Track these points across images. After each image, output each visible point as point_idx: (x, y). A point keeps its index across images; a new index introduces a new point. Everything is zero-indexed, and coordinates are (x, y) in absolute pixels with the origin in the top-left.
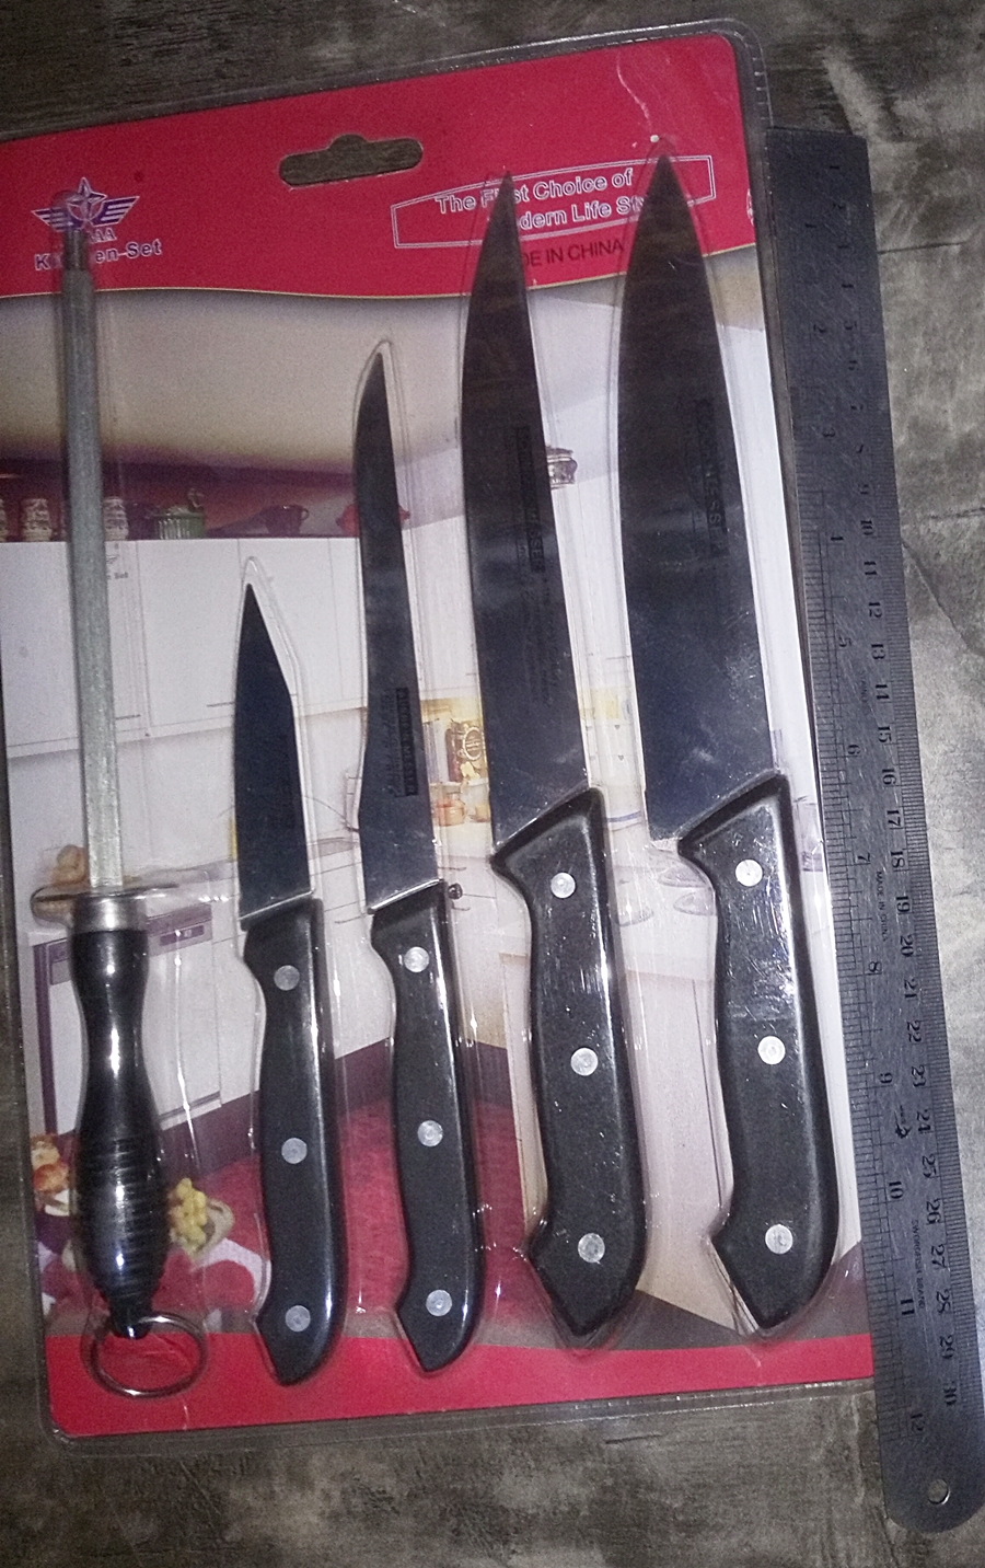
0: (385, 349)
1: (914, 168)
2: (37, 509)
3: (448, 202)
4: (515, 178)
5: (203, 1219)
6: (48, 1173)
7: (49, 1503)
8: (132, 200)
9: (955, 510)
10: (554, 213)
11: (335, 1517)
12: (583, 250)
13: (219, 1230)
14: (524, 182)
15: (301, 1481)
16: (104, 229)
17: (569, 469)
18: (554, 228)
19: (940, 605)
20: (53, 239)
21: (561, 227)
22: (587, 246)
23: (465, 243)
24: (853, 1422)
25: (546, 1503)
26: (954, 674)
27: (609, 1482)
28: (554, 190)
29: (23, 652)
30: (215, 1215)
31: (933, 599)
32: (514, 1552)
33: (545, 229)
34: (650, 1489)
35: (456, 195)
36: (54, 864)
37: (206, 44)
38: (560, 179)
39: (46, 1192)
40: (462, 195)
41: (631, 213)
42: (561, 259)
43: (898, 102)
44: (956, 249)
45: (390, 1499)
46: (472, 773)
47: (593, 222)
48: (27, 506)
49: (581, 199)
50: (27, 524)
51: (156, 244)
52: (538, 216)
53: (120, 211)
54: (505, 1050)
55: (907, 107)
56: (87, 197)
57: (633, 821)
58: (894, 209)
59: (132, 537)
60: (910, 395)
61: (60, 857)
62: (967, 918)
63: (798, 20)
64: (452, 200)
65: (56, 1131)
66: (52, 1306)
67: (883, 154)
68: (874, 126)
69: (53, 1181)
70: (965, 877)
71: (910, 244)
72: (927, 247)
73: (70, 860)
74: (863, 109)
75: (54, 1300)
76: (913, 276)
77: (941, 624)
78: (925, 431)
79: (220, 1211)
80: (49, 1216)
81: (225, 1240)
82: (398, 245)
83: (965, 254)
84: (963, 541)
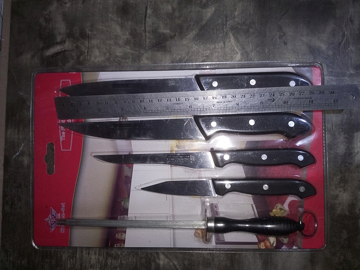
0: (93, 155)
1: (72, 39)
2: (118, 236)
3: (63, 138)
5: (279, 210)
6: (266, 245)
7: (338, 254)
8: (52, 209)
9: (144, 38)
11: (345, 190)
13: (281, 207)
14: (61, 121)
15: (337, 197)
16: (57, 216)
19: (164, 43)
20: (58, 228)
23: (72, 135)
24: (331, 78)
25: (344, 144)
26: (179, 41)
27: (341, 130)
29: (150, 241)
30: (278, 207)
31: (163, 44)
32: (354, 152)
34: (342, 121)
35: (61, 136)
36: (198, 238)
39: (270, 246)
40: (62, 134)
43: (57, 41)
44: (90, 32)
45: (342, 177)
48: (117, 239)
50: (121, 239)
51: (62, 204)
53: (54, 212)
54: (247, 141)
55: (59, 39)
56: (49, 219)
58: (79, 44)
59: (127, 214)
60: (119, 45)
61: (196, 237)
62: (230, 44)
63: (36, 60)
64: (62, 137)
65: (257, 242)
66: (295, 246)
67: (68, 45)
68: (62, 47)
69: (268, 244)
70: (221, 44)
71: (88, 42)
72: (89, 38)
73: (197, 235)
74: (58, 48)
75: (294, 246)
76: (94, 42)
77: (168, 43)
78: (127, 42)
79: (277, 206)
80: (276, 245)
81: (284, 206)
82: (70, 150)
83: (91, 31)
84: (151, 37)
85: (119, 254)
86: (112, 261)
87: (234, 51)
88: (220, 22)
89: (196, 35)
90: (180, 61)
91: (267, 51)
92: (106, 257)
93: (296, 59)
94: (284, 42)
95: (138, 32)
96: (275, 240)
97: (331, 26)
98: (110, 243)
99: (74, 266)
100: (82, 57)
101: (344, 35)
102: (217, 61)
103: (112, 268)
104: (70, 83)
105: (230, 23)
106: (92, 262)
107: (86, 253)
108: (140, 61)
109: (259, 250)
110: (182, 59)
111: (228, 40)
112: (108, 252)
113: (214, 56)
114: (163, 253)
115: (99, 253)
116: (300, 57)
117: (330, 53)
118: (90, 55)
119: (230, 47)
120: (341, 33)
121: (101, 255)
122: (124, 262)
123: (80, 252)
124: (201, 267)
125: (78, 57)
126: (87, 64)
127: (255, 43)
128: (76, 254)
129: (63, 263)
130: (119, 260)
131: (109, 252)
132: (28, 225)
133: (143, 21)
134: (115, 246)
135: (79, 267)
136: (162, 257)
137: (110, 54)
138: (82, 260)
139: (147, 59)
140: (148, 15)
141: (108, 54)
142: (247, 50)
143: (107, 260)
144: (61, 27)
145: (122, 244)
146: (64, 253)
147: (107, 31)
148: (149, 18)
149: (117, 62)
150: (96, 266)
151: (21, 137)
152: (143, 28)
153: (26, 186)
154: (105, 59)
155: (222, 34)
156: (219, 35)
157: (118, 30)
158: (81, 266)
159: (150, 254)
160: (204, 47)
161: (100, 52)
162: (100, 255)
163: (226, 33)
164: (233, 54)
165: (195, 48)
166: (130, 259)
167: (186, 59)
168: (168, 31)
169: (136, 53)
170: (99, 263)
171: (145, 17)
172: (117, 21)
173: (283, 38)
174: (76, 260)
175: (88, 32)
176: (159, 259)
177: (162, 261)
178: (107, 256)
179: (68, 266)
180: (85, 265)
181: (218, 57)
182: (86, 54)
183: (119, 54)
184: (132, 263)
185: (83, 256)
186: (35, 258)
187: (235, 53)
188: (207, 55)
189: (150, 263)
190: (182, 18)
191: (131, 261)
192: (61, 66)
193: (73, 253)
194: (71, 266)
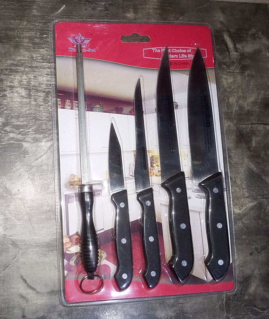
0: (141, 78)
1: (240, 58)
2: (68, 102)
3: (155, 50)
4: (168, 47)
6: (67, 244)
8: (90, 39)
9: (246, 123)
10: (175, 55)
12: (181, 64)
14: (170, 48)
16: (83, 45)
17: (177, 106)
18: (175, 58)
19: (243, 141)
21: (177, 58)
24: (224, 300)
25: (166, 317)
26: (246, 155)
27: (178, 312)
28: (176, 51)
33: (174, 58)
34: (186, 313)
36: (69, 178)
38: (177, 49)
39: (66, 248)
40: (158, 49)
41: (191, 58)
42: (177, 64)
43: (237, 45)
44: (247, 74)
46: (155, 166)
47: (183, 58)
48: (66, 101)
49: (181, 53)
50: (66, 105)
52: (172, 55)
53: (87, 41)
54: (162, 223)
55: (239, 46)
56: (80, 37)
57: (188, 179)
58: (236, 65)
59: (88, 110)
60: (239, 100)
61: (70, 176)
62: (247, 202)
63: (219, 26)
65: (69, 235)
68: (232, 49)
69: (68, 246)
70: (247, 194)
71: (238, 72)
72: (241, 73)
73: (72, 177)
74: (230, 45)
75: (67, 272)
76: (239, 78)
77: (244, 145)
78: (241, 108)
79: (104, 253)
80: (67, 253)
81: (105, 260)
82: (144, 57)
83: (248, 75)
84: (248, 130)
85: (49, 103)
86: (42, 96)
87: (242, 207)
88: (266, 192)
89: (253, 170)
91: (244, 237)
92: (45, 91)
93: (239, 265)
94: (252, 253)
95: (251, 117)
96: (72, 253)
98: (61, 94)
99: (35, 60)
100: (225, 67)
101: (263, 309)
102: (232, 191)
103: (36, 97)
104: (205, 57)
105: (265, 201)
106: (39, 77)
107: (48, 72)
108: (226, 119)
109: (62, 238)
110: (231, 158)
111: (251, 201)
112: (50, 93)
113: (236, 189)
114: (52, 145)
115: (48, 84)
116: (241, 269)
117: (246, 297)
118: (228, 74)
119: (245, 203)
120: (265, 307)
121: (47, 86)
125: (225, 64)
126: (220, 72)
127: (249, 225)
128: (46, 62)
129: (37, 50)
130: (43, 103)
132: (71, 17)
133: (260, 122)
135: (34, 65)
136: (49, 144)
137: (230, 92)
138: (41, 68)
139: (229, 126)
140: (265, 126)
141: (229, 90)
142: (243, 219)
143: (43, 92)
144: (249, 48)
145: (61, 106)
146: (47, 51)
147: (249, 90)
148: (264, 127)
149: (223, 99)
150: (36, 82)
151: (151, 11)
152: (254, 122)
153: (107, 15)
154: (225, 87)
155: (255, 195)
156: (255, 191)
157: (251, 99)
158: (35, 67)
159: (51, 133)
161: (231, 83)
163: (256, 199)
164: (239, 205)
165: (242, 170)
166: (45, 114)
167: (232, 162)
168: (254, 145)
169: (233, 116)
170: (39, 84)
171: (264, 124)
172: (258, 99)
173: (256, 252)
174: (41, 62)
175: (246, 72)
176: (46, 142)
177: (45, 145)
179: (34, 54)
180: (36, 71)
181: (236, 192)
182: (228, 71)
183: (231, 100)
184: (41, 116)
185: (45, 69)
186: (40, 22)
187: (240, 208)
188: (236, 181)
189: (42, 133)
190: (265, 157)
191: (43, 115)
192: (216, 48)
193: (47, 59)
194: (34, 57)
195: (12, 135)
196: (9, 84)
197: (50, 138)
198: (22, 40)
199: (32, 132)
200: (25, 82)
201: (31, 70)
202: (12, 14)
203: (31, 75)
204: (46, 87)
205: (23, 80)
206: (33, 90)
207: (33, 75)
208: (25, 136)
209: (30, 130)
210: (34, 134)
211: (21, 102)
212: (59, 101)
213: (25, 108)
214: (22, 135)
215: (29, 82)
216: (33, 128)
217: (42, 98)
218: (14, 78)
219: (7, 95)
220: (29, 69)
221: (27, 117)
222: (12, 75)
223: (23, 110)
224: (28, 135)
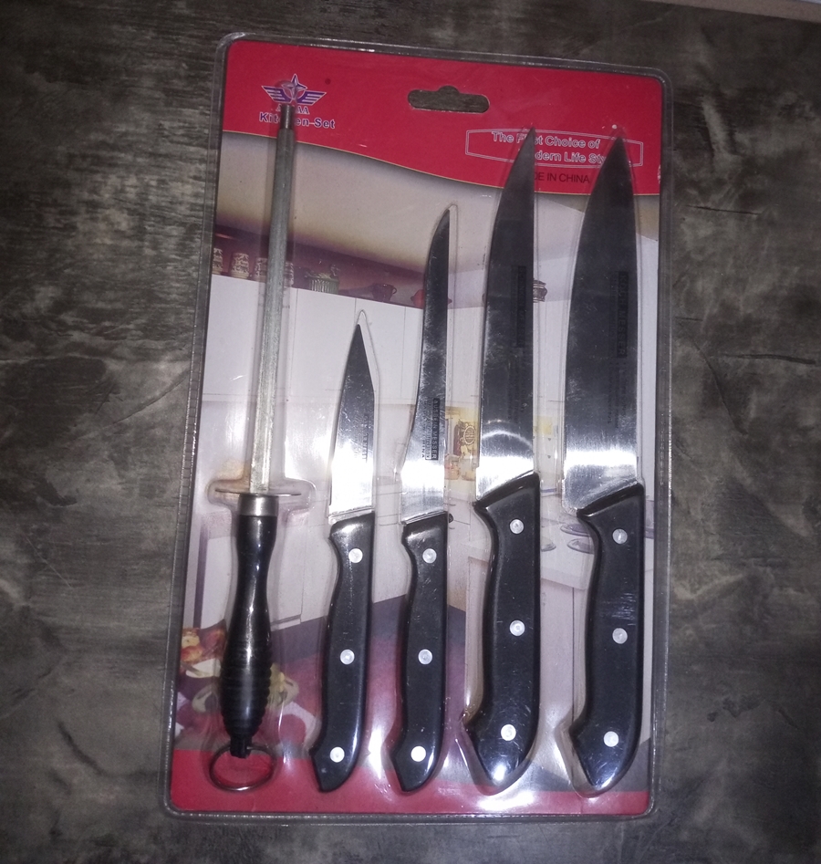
0: (452, 210)
1: (740, 170)
2: (242, 259)
3: (498, 136)
5: (282, 689)
6: (191, 651)
8: (321, 94)
9: (738, 353)
12: (567, 178)
13: (290, 695)
14: (542, 134)
15: (310, 846)
16: (303, 106)
17: (543, 293)
18: (553, 162)
19: (724, 402)
20: (271, 105)
21: (558, 163)
22: (570, 176)
23: (505, 160)
26: (727, 440)
27: (486, 859)
28: (557, 142)
30: (288, 687)
31: (721, 398)
33: (549, 162)
35: (504, 133)
37: (372, 12)
39: (188, 662)
40: (507, 134)
41: (596, 164)
42: (555, 180)
43: (737, 133)
44: (755, 217)
45: (361, 860)
46: (466, 452)
47: (575, 163)
48: (236, 257)
49: (571, 150)
50: (235, 267)
51: (332, 123)
52: (546, 154)
53: (314, 98)
54: (465, 613)
55: (742, 137)
56: (294, 85)
57: (552, 493)
58: (728, 189)
59: (296, 286)
60: (723, 287)
62: (717, 573)
63: (692, 78)
64: (501, 135)
65: (200, 626)
66: (182, 731)
67: (725, 159)
68: (722, 143)
69: (193, 656)
71: (733, 209)
72: (741, 212)
74: (718, 133)
75: (182, 727)
76: (731, 226)
77: (723, 412)
78: (727, 309)
79: (292, 685)
80: (188, 677)
81: (292, 702)
82: (467, 153)
83: (759, 219)
84: (739, 370)
85: (194, 257)
86: (176, 236)
87: (700, 583)
88: (773, 549)
89: (742, 485)
90: (678, 442)
91: (695, 668)
92: (186, 223)
93: (673, 745)
94: (715, 714)
95: (753, 338)
96: (203, 676)
97: (753, 839)
98: (225, 237)
99: (167, 137)
100: (693, 192)
103: (157, 236)
104: (635, 165)
105: (769, 575)
106: (173, 184)
107: (200, 171)
108: (679, 337)
109: (179, 632)
110: (682, 446)
111: (726, 568)
112: (199, 229)
113: (688, 531)
114: (187, 373)
115: (196, 204)
116: (678, 755)
117: (684, 836)
118: (700, 212)
119: (709, 573)
121: (191, 210)
122: (169, 268)
123: (203, 155)
124: (144, 470)
125: (695, 184)
126: (678, 207)
127: (716, 638)
128: (198, 145)
129: (174, 109)
130: (176, 255)
131: (200, 231)
132: (279, 27)
133: (777, 353)
134: (216, 250)
135: (162, 151)
136: (178, 368)
137: (700, 264)
138: (181, 161)
139: (686, 357)
140: (792, 365)
141: (700, 258)
142: (701, 617)
143: (178, 226)
144: (770, 143)
145: (220, 269)
146: (202, 114)
147: (757, 261)
148: (787, 369)
149: (679, 280)
150: (164, 196)
151: (504, 26)
152: (761, 350)
153: (380, 30)
154: (687, 250)
155: (742, 554)
156: (740, 544)
157: (759, 287)
158: (166, 156)
159: (187, 338)
160: (713, 506)
161: (706, 238)
162: (193, 207)
163: (744, 564)
164: (693, 580)
165: (710, 481)
166: (178, 285)
167: (683, 456)
168: (752, 414)
169: (701, 330)
170: (171, 203)
171: (790, 359)
172: (781, 287)
173: (727, 713)
174: (182, 143)
175: (755, 212)
176: (171, 361)
177: (167, 369)
178: (188, 225)
179: (165, 120)
180: (169, 168)
181: (686, 540)
182: (702, 205)
183: (700, 285)
184: (166, 290)
185: (191, 163)
186: (191, 36)
187: (692, 585)
188: (691, 510)
189: (162, 336)
190: (782, 451)
191: (172, 287)
192: (675, 139)
193: (200, 137)
194: (165, 129)
195: (76, 336)
196: (86, 196)
197: (185, 351)
198: (136, 79)
199: (134, 332)
200: (131, 194)
201: (153, 163)
202: (117, 8)
203: (151, 177)
204: (188, 212)
205: (128, 189)
206: (153, 219)
207: (156, 177)
208: (114, 342)
209: (131, 326)
210: (141, 338)
211: (114, 249)
212: (217, 254)
213: (123, 266)
214: (107, 337)
215: (143, 194)
216: (139, 321)
217: (173, 241)
218: (103, 180)
219: (79, 225)
220: (147, 160)
221: (126, 289)
222: (97, 172)
223: (117, 271)
224: (124, 338)
